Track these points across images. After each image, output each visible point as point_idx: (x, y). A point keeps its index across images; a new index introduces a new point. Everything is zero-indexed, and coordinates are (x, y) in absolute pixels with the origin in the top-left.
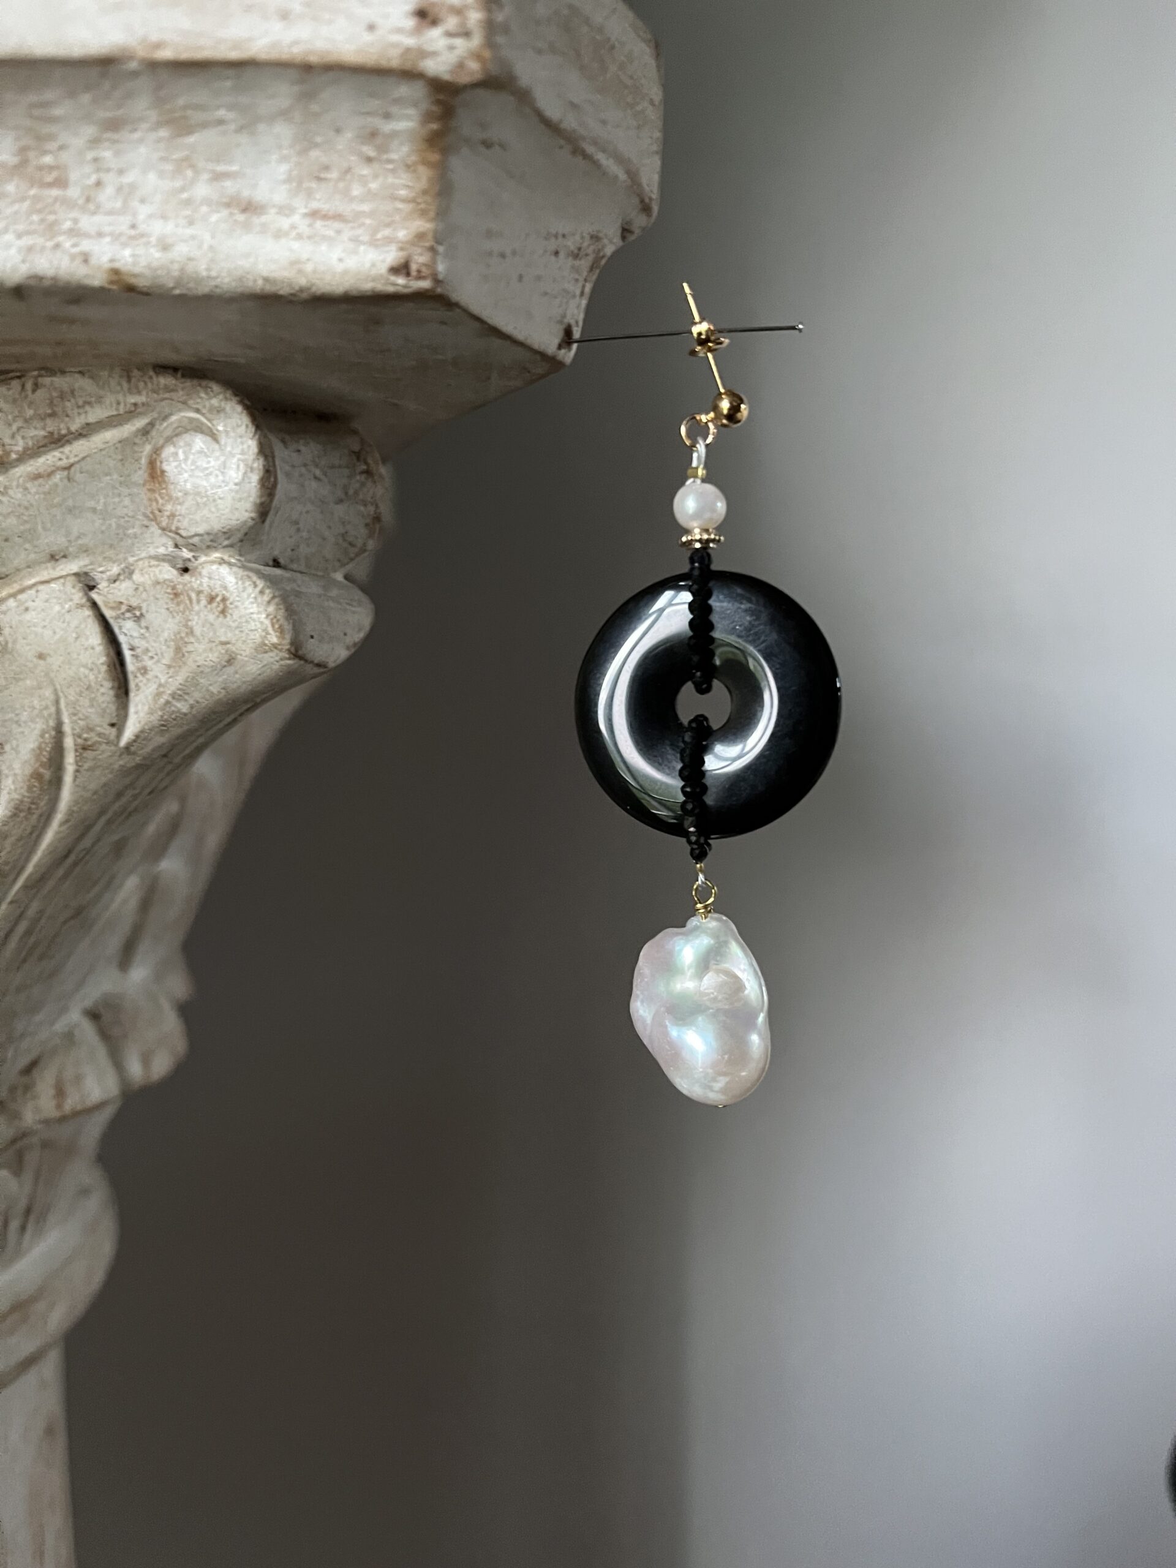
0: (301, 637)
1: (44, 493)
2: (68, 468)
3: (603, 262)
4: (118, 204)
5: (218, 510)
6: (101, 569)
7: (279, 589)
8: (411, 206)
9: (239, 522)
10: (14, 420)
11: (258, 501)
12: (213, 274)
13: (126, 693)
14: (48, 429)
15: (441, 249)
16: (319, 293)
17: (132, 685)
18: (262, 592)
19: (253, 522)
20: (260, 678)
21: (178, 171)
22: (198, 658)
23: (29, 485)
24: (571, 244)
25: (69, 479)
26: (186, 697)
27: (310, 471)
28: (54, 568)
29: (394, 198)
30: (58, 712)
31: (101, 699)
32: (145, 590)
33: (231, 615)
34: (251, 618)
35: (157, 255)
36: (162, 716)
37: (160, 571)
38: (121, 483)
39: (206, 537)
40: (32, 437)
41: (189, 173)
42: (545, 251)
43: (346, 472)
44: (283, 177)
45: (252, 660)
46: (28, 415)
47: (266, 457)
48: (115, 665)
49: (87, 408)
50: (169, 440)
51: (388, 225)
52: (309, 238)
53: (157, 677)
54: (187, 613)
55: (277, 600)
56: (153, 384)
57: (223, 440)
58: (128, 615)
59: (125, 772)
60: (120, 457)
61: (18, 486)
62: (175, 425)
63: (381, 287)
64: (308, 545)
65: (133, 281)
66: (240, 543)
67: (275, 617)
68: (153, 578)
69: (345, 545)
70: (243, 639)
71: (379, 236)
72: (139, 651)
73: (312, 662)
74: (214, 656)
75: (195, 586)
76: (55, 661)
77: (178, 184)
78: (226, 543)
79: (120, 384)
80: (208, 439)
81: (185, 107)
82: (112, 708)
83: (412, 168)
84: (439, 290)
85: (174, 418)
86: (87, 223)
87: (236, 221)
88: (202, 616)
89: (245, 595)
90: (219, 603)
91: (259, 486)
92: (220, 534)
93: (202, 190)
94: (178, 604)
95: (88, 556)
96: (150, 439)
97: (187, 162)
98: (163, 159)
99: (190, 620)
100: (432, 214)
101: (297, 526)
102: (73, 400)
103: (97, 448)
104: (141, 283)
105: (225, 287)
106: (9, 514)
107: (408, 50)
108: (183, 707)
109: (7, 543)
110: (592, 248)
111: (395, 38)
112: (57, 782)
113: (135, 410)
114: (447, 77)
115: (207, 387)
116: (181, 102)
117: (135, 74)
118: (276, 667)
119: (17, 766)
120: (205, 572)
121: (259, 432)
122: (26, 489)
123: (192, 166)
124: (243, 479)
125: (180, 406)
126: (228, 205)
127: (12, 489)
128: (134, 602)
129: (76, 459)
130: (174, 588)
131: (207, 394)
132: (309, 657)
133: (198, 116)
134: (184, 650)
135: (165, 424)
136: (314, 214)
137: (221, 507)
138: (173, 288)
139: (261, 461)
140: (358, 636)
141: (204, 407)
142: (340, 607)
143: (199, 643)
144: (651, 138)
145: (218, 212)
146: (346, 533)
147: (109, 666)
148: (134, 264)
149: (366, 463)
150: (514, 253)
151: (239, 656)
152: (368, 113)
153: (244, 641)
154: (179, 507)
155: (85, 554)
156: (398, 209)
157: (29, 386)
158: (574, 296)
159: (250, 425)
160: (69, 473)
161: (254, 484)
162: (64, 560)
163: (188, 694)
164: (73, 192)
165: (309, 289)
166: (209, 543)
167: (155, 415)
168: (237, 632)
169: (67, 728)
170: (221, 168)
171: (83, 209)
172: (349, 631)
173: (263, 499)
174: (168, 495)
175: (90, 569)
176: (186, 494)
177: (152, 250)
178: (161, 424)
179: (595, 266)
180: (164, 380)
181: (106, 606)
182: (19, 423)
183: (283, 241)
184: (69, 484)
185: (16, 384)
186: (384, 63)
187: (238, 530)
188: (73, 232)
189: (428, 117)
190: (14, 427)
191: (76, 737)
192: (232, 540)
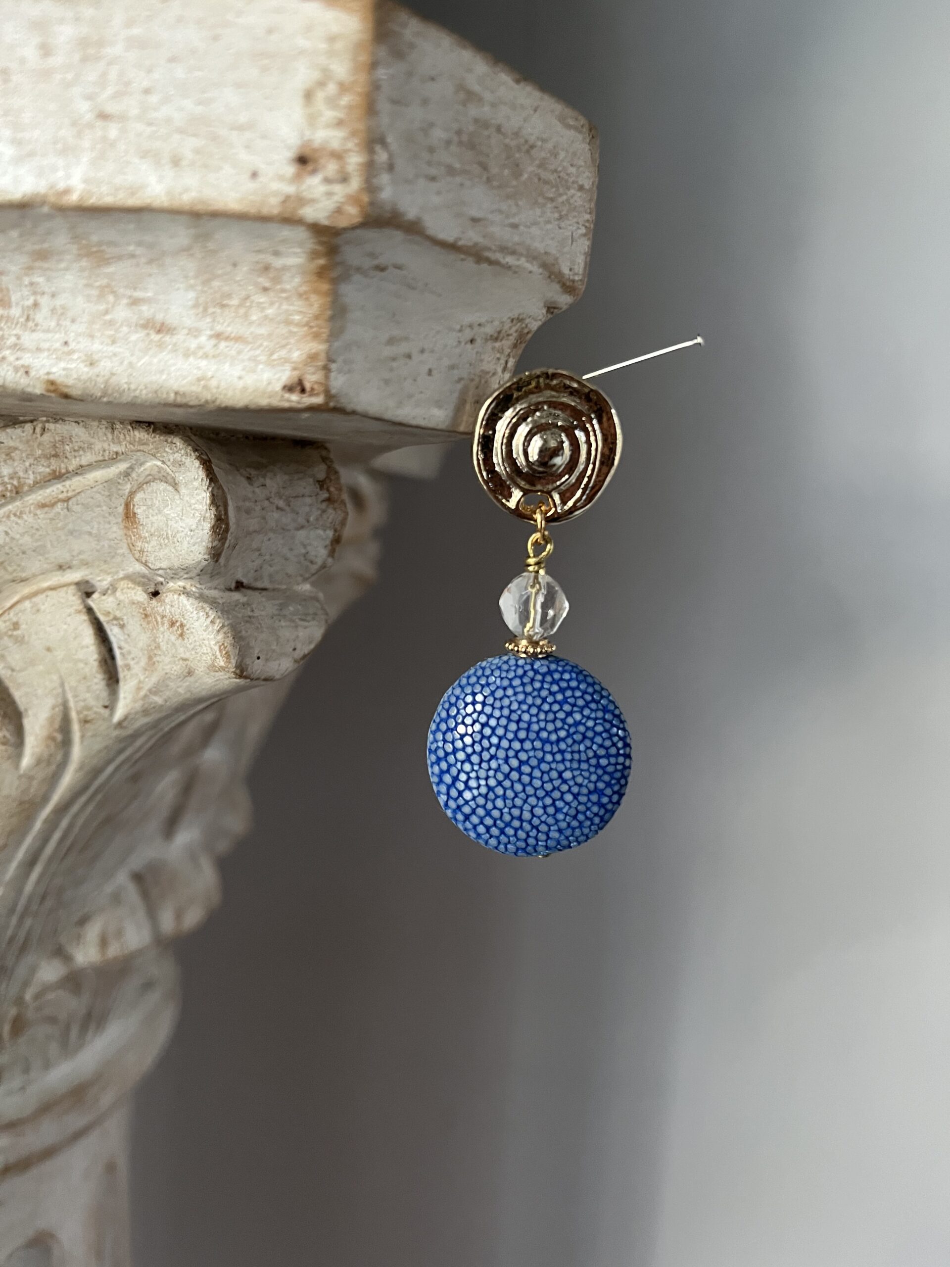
0: (248, 661)
1: (52, 519)
2: (68, 499)
3: (530, 336)
4: (53, 324)
5: (177, 551)
6: (99, 578)
7: (228, 619)
8: (306, 328)
9: (194, 562)
10: (27, 458)
11: (210, 545)
12: (133, 387)
13: (117, 681)
14: (52, 467)
15: (333, 366)
16: (223, 405)
17: (121, 675)
18: (212, 622)
19: (207, 562)
20: (216, 687)
21: (101, 296)
22: (165, 667)
23: (38, 512)
24: (489, 330)
25: (68, 510)
26: (161, 694)
27: (271, 503)
28: (63, 576)
29: (288, 322)
30: (64, 692)
31: (95, 687)
32: (125, 607)
33: (188, 638)
34: (203, 643)
35: (86, 369)
36: (143, 705)
37: (135, 593)
38: (110, 514)
39: (168, 570)
40: (40, 473)
41: (111, 298)
42: (459, 342)
43: (308, 500)
44: (190, 303)
45: (206, 676)
46: (37, 453)
47: (217, 507)
48: (105, 661)
49: (81, 452)
50: (140, 487)
51: (284, 346)
52: (214, 357)
53: (137, 675)
54: (155, 631)
55: (226, 629)
56: (130, 436)
57: (183, 490)
58: (115, 622)
59: (120, 740)
60: (107, 493)
61: (30, 512)
62: (147, 472)
63: (276, 402)
64: (271, 566)
65: (66, 390)
66: (198, 577)
67: (223, 644)
68: (130, 598)
69: (309, 564)
70: (199, 658)
71: (275, 356)
72: (124, 651)
73: (257, 679)
74: (177, 668)
75: (161, 610)
76: (59, 654)
77: (102, 307)
78: (186, 576)
79: (106, 434)
80: (170, 488)
81: (100, 243)
82: (104, 694)
83: (304, 297)
84: (332, 404)
85: (148, 464)
86: (28, 339)
87: (151, 341)
88: (166, 636)
89: (197, 624)
90: (178, 627)
91: (210, 533)
92: (180, 570)
93: (122, 313)
94: (148, 623)
95: (88, 568)
96: (130, 478)
97: (106, 290)
98: (87, 286)
99: (157, 637)
100: (324, 336)
101: (259, 552)
102: (71, 445)
103: (88, 485)
104: (74, 392)
105: (143, 397)
106: (24, 533)
107: (287, 199)
108: (158, 700)
109: (24, 556)
110: (514, 329)
111: (275, 186)
112: (66, 743)
113: (117, 457)
114: (326, 222)
115: (172, 442)
116: (95, 238)
117: (49, 217)
118: (227, 682)
119: (37, 729)
120: (167, 600)
121: (213, 485)
122: (35, 515)
123: (113, 292)
124: (197, 527)
125: (152, 457)
126: (145, 326)
127: (25, 513)
128: (118, 614)
129: (73, 493)
130: (145, 609)
131: (171, 449)
132: (255, 676)
133: (110, 251)
134: (155, 659)
135: (142, 469)
136: (218, 336)
137: (179, 549)
138: (101, 397)
139: (213, 509)
140: (307, 649)
141: (169, 461)
142: (293, 624)
143: (165, 656)
144: (578, 223)
145: (136, 332)
146: (307, 553)
147: (100, 662)
148: (67, 376)
149: (328, 490)
150: (422, 351)
151: (196, 671)
152: (259, 251)
153: (199, 661)
154: (146, 545)
155: (86, 567)
156: (291, 332)
157: (38, 430)
158: (494, 374)
159: (205, 480)
160: (68, 505)
161: (206, 532)
162: (68, 571)
163: (162, 691)
164: (15, 312)
165: (214, 402)
166: (173, 576)
167: (134, 462)
168: (193, 653)
169: (72, 704)
170: (138, 294)
171: (24, 326)
172: (299, 646)
173: (215, 544)
174: (137, 534)
175: (91, 578)
176: (151, 535)
177: (82, 366)
178: (139, 468)
179: (519, 341)
180: (140, 434)
181: (100, 611)
182: (31, 461)
183: (191, 359)
184: (68, 513)
185: (28, 427)
186: (265, 211)
187: (195, 568)
188: (16, 347)
189: (314, 255)
190: (27, 464)
191: (78, 713)
192: (191, 575)
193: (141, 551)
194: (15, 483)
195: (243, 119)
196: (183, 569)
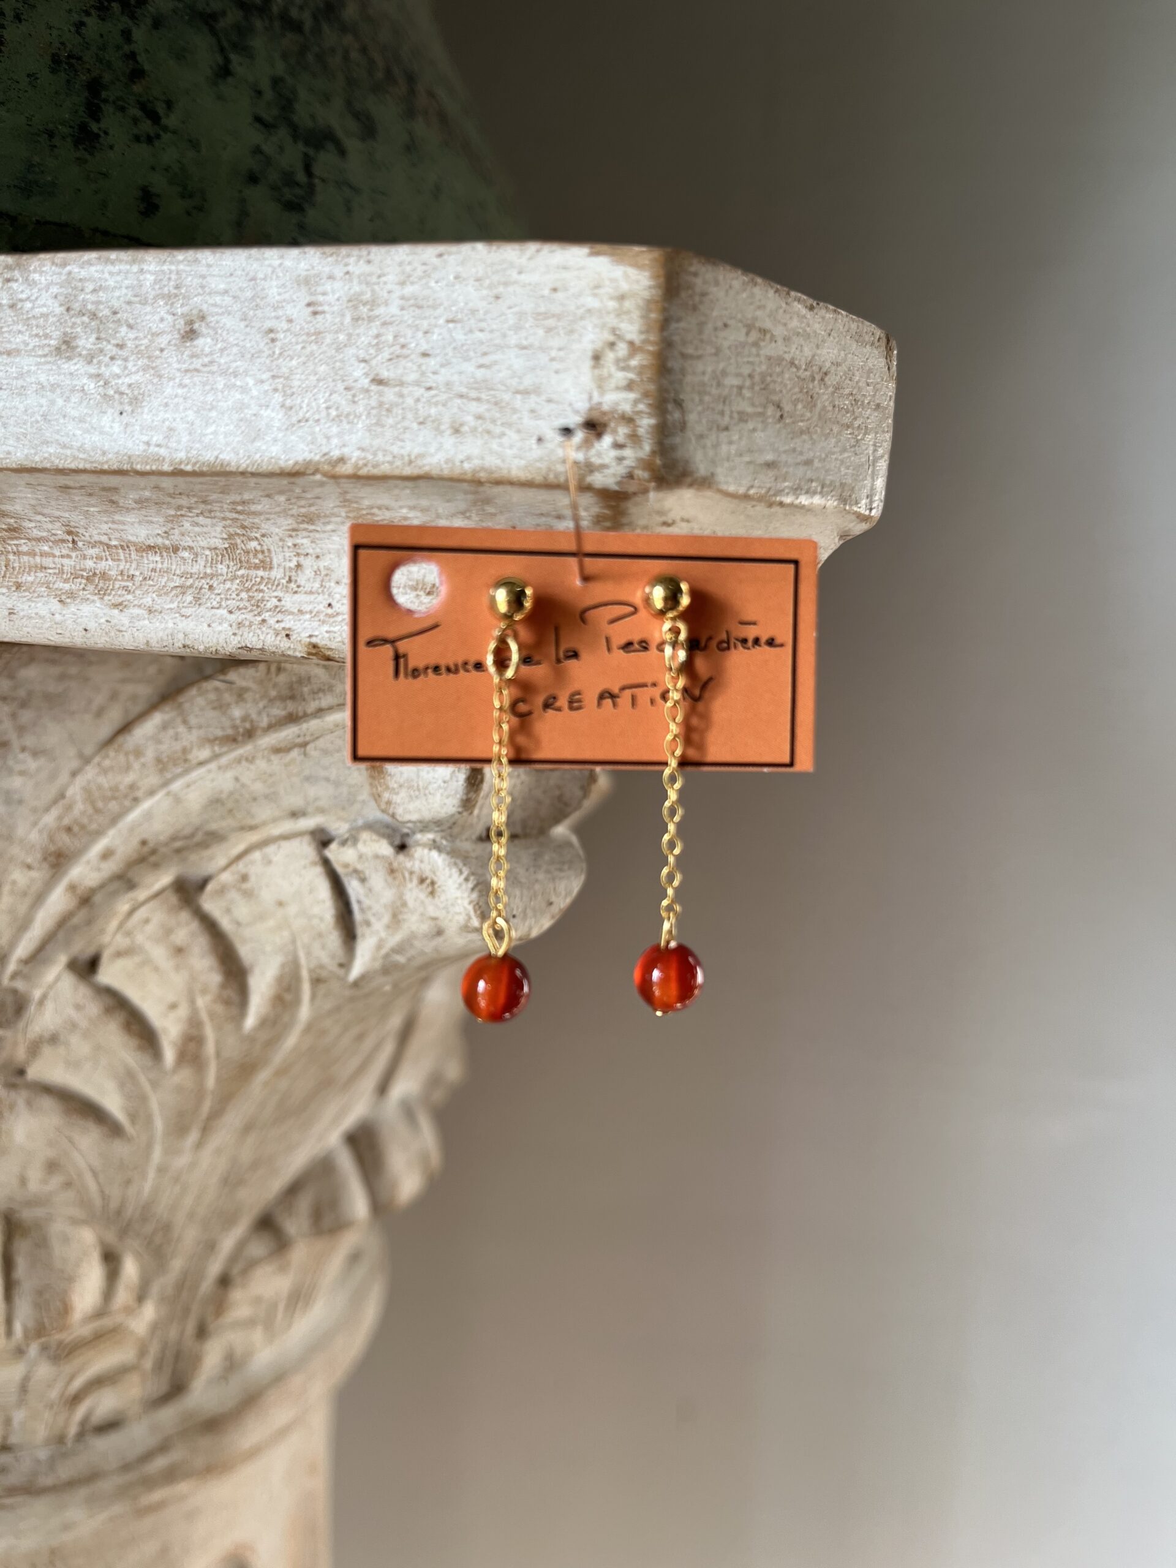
1: (286, 765)
2: (304, 745)
5: (428, 803)
6: (336, 826)
9: (446, 814)
10: (261, 699)
13: (355, 938)
14: (288, 710)
17: (360, 930)
22: (412, 926)
25: (305, 754)
26: (404, 953)
28: (295, 824)
30: (295, 949)
31: (331, 945)
32: (367, 860)
34: (456, 902)
36: (383, 964)
37: (380, 846)
40: (275, 716)
45: (458, 936)
46: (272, 695)
48: (343, 917)
49: (321, 695)
53: (379, 932)
54: (401, 888)
58: (355, 875)
61: (263, 757)
64: (523, 810)
65: (330, 653)
66: (449, 830)
67: (478, 904)
68: (374, 851)
69: (561, 805)
70: (450, 918)
72: (364, 906)
74: (425, 927)
75: (409, 865)
76: (292, 909)
78: (436, 829)
82: (340, 952)
86: (290, 601)
88: (414, 894)
89: (450, 882)
90: (428, 885)
91: (464, 784)
92: (430, 823)
94: (395, 878)
95: (324, 815)
99: (404, 894)
102: (309, 687)
103: (328, 730)
104: (337, 655)
106: (256, 779)
107: (576, 465)
109: (254, 803)
111: (564, 455)
112: (293, 1002)
114: (616, 488)
119: (263, 987)
120: (416, 854)
122: (269, 760)
124: (451, 778)
127: (258, 758)
128: (359, 867)
129: (312, 738)
130: (391, 864)
134: (400, 917)
137: (431, 801)
142: (549, 876)
143: (412, 914)
147: (337, 918)
148: (330, 639)
151: (446, 931)
153: (450, 921)
154: (394, 797)
155: (322, 813)
157: (273, 669)
160: (304, 749)
161: (461, 783)
162: (302, 818)
163: (405, 951)
164: (277, 574)
166: (423, 828)
168: (444, 912)
171: (286, 588)
172: (556, 901)
173: (466, 796)
175: (328, 826)
176: (400, 786)
181: (338, 864)
182: (265, 702)
184: (305, 758)
185: (262, 667)
187: (448, 821)
188: (276, 609)
190: (261, 705)
191: (311, 971)
192: (444, 827)
193: (389, 803)
194: (248, 725)
195: (528, 382)
196: (435, 823)
